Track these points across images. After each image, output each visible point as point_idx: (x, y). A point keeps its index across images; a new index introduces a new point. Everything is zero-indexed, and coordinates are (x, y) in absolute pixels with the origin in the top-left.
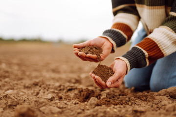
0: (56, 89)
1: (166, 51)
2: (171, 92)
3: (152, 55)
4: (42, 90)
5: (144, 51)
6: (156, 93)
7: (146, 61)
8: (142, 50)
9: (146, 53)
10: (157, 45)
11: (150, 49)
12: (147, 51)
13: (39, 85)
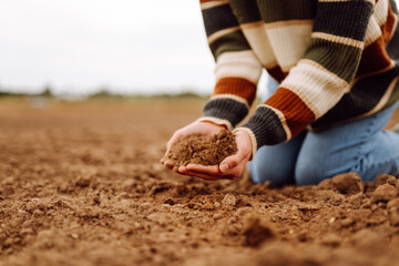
0: (130, 191)
1: (316, 105)
2: (340, 184)
3: (292, 116)
4: (102, 195)
5: (278, 112)
6: (315, 187)
7: (284, 130)
8: (274, 109)
9: (281, 115)
10: (298, 97)
11: (286, 107)
12: (282, 110)
13: (91, 185)
